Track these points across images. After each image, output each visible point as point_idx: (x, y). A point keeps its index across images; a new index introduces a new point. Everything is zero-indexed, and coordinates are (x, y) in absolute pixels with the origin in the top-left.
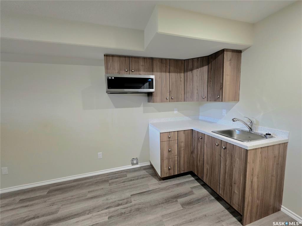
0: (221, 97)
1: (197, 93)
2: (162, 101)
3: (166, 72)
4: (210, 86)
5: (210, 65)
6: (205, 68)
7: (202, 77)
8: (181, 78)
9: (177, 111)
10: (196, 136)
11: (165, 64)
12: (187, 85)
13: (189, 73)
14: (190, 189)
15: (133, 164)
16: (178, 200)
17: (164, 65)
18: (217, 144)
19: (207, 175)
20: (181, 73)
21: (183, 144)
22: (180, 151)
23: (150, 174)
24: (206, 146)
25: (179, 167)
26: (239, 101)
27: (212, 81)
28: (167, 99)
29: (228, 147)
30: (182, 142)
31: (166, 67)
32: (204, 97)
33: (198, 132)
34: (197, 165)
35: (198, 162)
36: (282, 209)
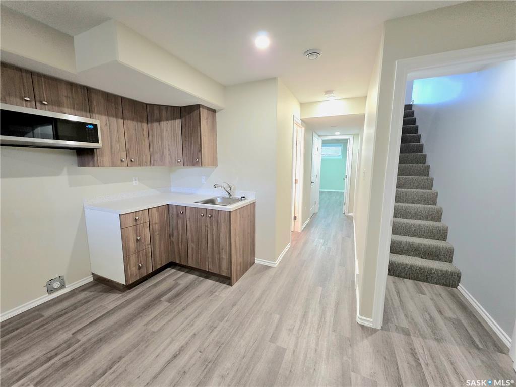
0: (200, 161)
1: (169, 155)
2: (113, 165)
3: (117, 117)
4: (186, 146)
5: (183, 119)
6: (178, 122)
7: (174, 133)
8: (143, 130)
9: (137, 182)
10: (175, 212)
11: (115, 104)
12: (153, 141)
13: (155, 125)
14: (173, 282)
15: (50, 291)
16: (161, 299)
17: (113, 104)
18: (202, 214)
19: (193, 255)
20: (143, 122)
21: (157, 227)
22: (153, 237)
23: (101, 292)
24: (190, 221)
25: (154, 260)
26: (217, 166)
27: (187, 140)
28: (122, 161)
29: (213, 215)
30: (156, 224)
31: (116, 108)
32: (179, 161)
33: (177, 206)
34: (179, 249)
35: (180, 244)
36: (256, 261)
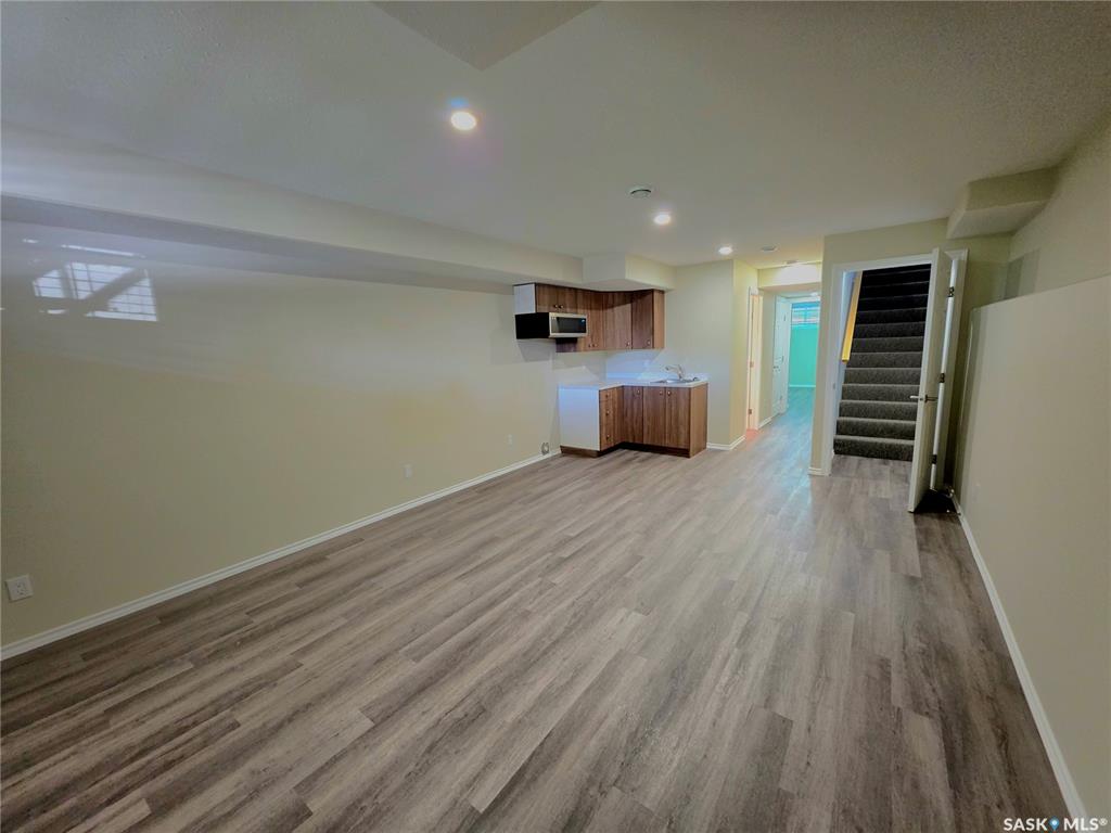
0: (652, 344)
1: (619, 338)
2: (585, 350)
4: (636, 330)
5: (634, 303)
6: (628, 307)
7: (624, 317)
10: (630, 393)
12: (606, 327)
13: (609, 311)
15: (544, 453)
18: (661, 393)
19: (649, 433)
24: (646, 400)
26: (663, 348)
27: (638, 323)
28: (589, 346)
29: (672, 393)
30: (616, 404)
32: (629, 344)
33: (632, 387)
34: (633, 428)
35: (635, 423)
36: (708, 447)
